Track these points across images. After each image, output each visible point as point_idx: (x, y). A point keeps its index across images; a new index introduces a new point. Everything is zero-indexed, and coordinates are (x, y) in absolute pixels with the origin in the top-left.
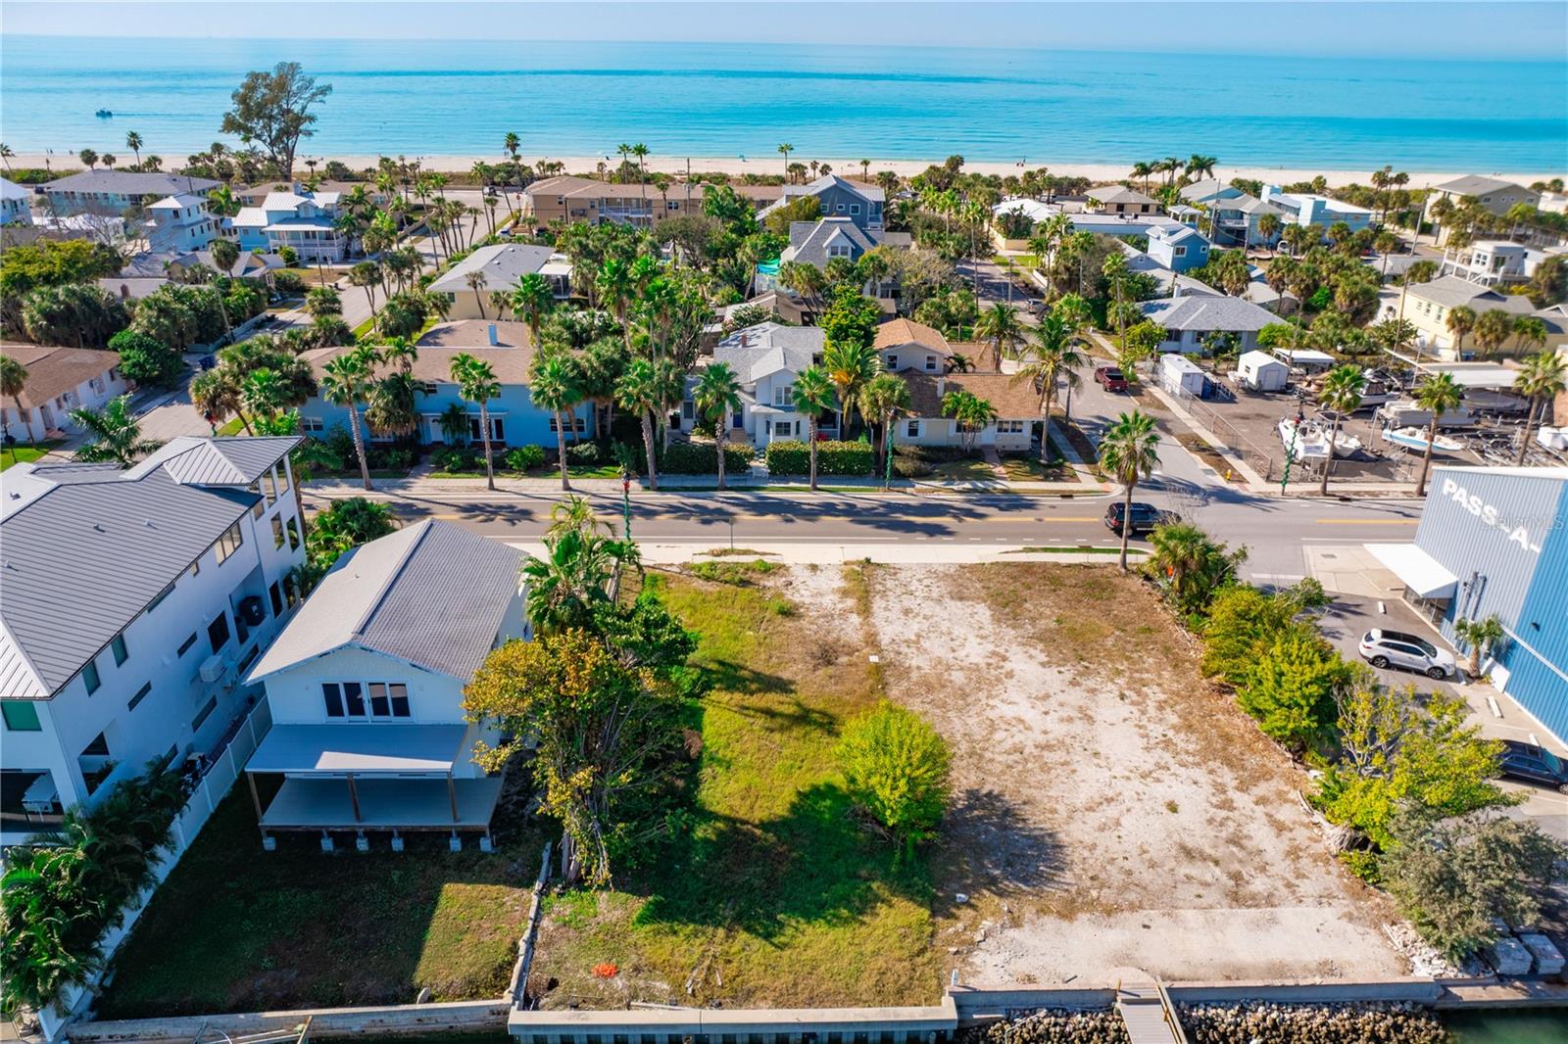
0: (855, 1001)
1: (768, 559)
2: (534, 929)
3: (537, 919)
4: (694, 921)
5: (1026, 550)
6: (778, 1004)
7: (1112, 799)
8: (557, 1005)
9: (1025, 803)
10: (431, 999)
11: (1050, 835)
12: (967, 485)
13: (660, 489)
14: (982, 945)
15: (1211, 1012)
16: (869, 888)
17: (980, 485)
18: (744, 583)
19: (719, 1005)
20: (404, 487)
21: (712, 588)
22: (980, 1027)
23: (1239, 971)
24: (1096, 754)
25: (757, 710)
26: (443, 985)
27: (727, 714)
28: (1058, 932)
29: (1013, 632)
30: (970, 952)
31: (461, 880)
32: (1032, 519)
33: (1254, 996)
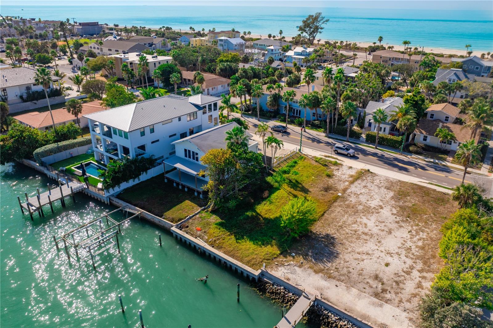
0: (241, 261)
1: (338, 162)
2: (194, 216)
3: (196, 214)
4: (226, 229)
5: (429, 183)
6: (225, 253)
7: (369, 254)
8: (185, 231)
9: (340, 243)
10: (164, 219)
11: (338, 254)
12: (432, 160)
13: (329, 137)
14: (285, 267)
15: (330, 314)
16: (272, 241)
17: (437, 161)
18: (326, 165)
19: (213, 247)
20: (266, 122)
21: (316, 164)
22: (265, 283)
23: (351, 310)
24: (379, 242)
25: (292, 194)
26: (168, 217)
27: (285, 192)
28: (309, 274)
29: (394, 202)
30: (280, 266)
31: (191, 201)
32: (444, 176)
33: (347, 317)
